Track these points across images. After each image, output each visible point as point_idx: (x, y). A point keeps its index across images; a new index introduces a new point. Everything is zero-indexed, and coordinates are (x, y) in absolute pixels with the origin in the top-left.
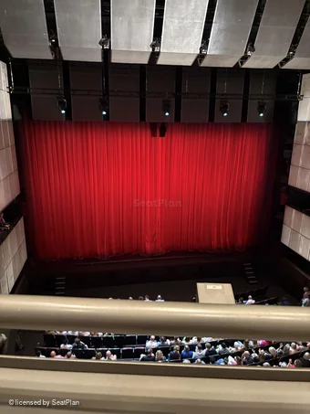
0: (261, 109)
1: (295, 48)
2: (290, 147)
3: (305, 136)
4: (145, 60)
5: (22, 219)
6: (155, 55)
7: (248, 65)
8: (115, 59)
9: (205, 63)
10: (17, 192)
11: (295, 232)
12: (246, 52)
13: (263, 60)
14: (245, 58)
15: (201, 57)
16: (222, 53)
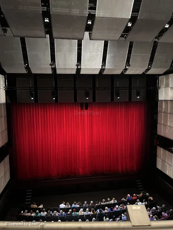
0: (138, 94)
1: (152, 64)
3: (162, 108)
4: (74, 72)
5: (8, 156)
6: (78, 70)
7: (127, 73)
8: (58, 72)
9: (105, 73)
10: (6, 141)
11: (164, 161)
12: (126, 67)
13: (136, 69)
14: (126, 69)
15: (102, 70)
16: (114, 67)
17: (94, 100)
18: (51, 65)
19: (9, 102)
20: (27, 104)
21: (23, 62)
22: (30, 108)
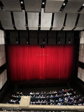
0: (69, 41)
1: (77, 25)
2: (79, 51)
3: (82, 48)
4: (37, 29)
5: (6, 69)
6: (39, 28)
7: (64, 29)
8: (30, 29)
9: (53, 29)
10: (5, 62)
11: (81, 74)
12: (63, 27)
13: (68, 28)
14: (63, 28)
15: (51, 28)
16: (57, 27)
17: (47, 43)
18: (26, 25)
19: (6, 44)
20: (15, 45)
21: (12, 24)
22: (16, 47)
